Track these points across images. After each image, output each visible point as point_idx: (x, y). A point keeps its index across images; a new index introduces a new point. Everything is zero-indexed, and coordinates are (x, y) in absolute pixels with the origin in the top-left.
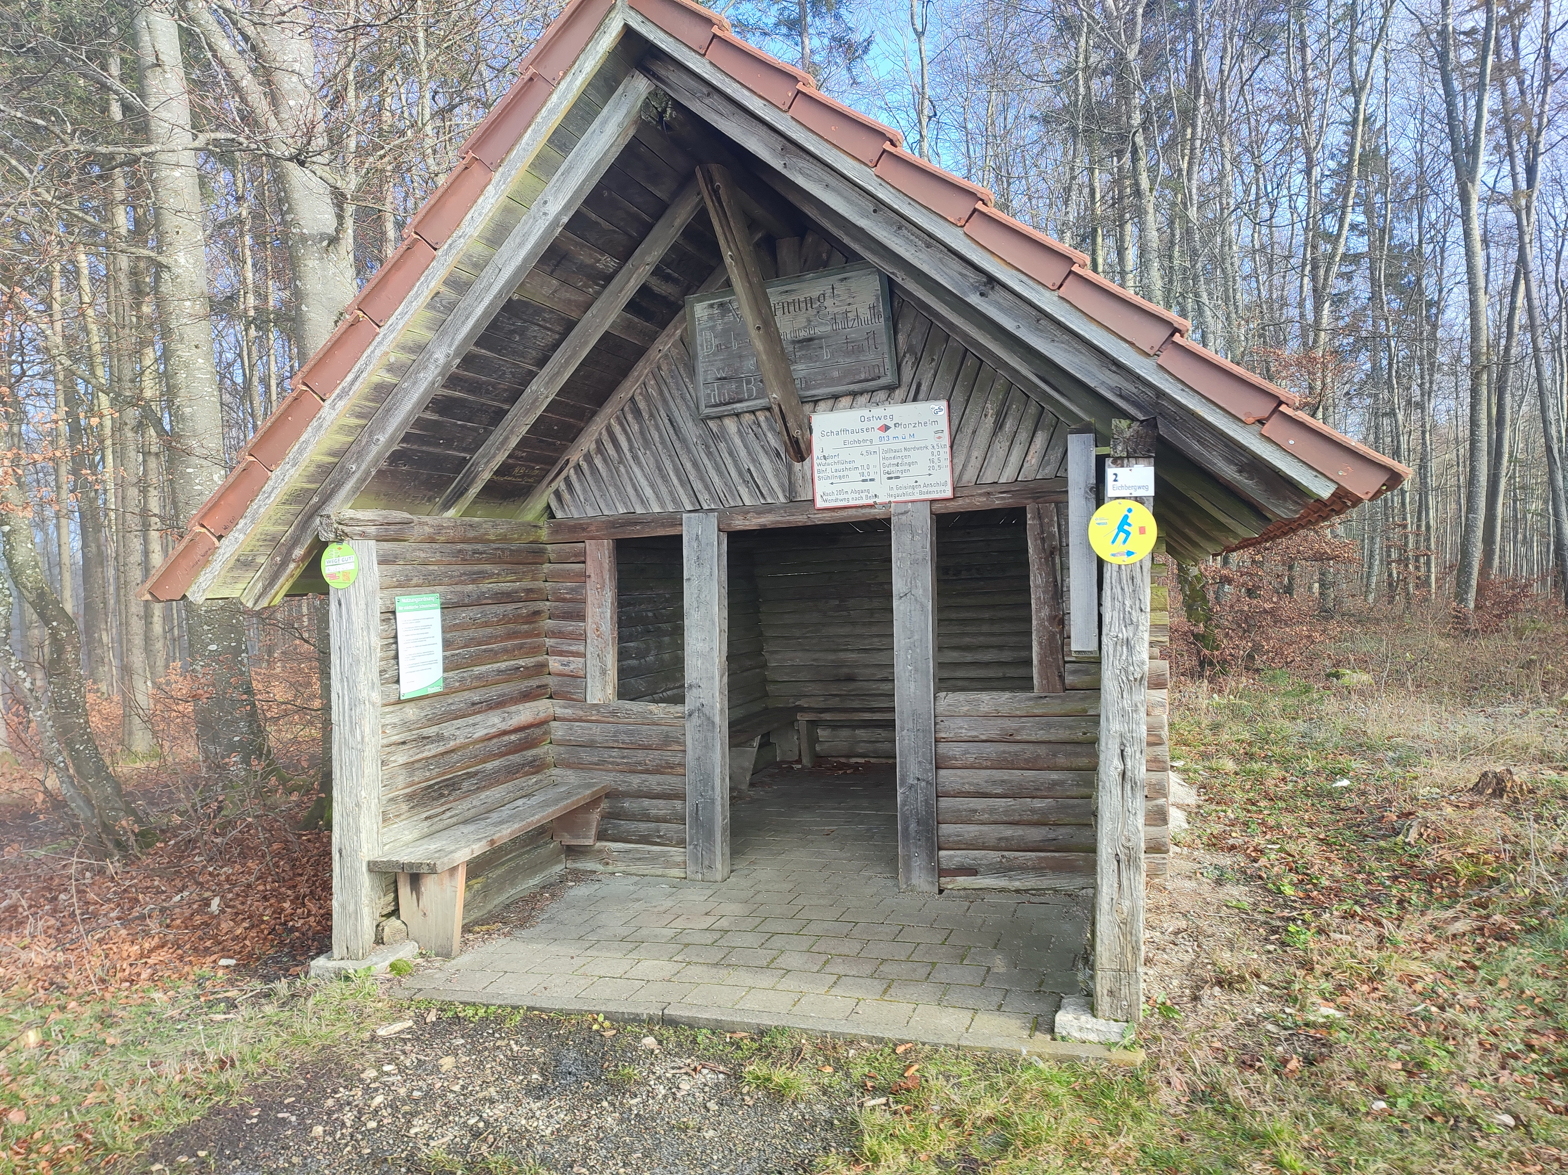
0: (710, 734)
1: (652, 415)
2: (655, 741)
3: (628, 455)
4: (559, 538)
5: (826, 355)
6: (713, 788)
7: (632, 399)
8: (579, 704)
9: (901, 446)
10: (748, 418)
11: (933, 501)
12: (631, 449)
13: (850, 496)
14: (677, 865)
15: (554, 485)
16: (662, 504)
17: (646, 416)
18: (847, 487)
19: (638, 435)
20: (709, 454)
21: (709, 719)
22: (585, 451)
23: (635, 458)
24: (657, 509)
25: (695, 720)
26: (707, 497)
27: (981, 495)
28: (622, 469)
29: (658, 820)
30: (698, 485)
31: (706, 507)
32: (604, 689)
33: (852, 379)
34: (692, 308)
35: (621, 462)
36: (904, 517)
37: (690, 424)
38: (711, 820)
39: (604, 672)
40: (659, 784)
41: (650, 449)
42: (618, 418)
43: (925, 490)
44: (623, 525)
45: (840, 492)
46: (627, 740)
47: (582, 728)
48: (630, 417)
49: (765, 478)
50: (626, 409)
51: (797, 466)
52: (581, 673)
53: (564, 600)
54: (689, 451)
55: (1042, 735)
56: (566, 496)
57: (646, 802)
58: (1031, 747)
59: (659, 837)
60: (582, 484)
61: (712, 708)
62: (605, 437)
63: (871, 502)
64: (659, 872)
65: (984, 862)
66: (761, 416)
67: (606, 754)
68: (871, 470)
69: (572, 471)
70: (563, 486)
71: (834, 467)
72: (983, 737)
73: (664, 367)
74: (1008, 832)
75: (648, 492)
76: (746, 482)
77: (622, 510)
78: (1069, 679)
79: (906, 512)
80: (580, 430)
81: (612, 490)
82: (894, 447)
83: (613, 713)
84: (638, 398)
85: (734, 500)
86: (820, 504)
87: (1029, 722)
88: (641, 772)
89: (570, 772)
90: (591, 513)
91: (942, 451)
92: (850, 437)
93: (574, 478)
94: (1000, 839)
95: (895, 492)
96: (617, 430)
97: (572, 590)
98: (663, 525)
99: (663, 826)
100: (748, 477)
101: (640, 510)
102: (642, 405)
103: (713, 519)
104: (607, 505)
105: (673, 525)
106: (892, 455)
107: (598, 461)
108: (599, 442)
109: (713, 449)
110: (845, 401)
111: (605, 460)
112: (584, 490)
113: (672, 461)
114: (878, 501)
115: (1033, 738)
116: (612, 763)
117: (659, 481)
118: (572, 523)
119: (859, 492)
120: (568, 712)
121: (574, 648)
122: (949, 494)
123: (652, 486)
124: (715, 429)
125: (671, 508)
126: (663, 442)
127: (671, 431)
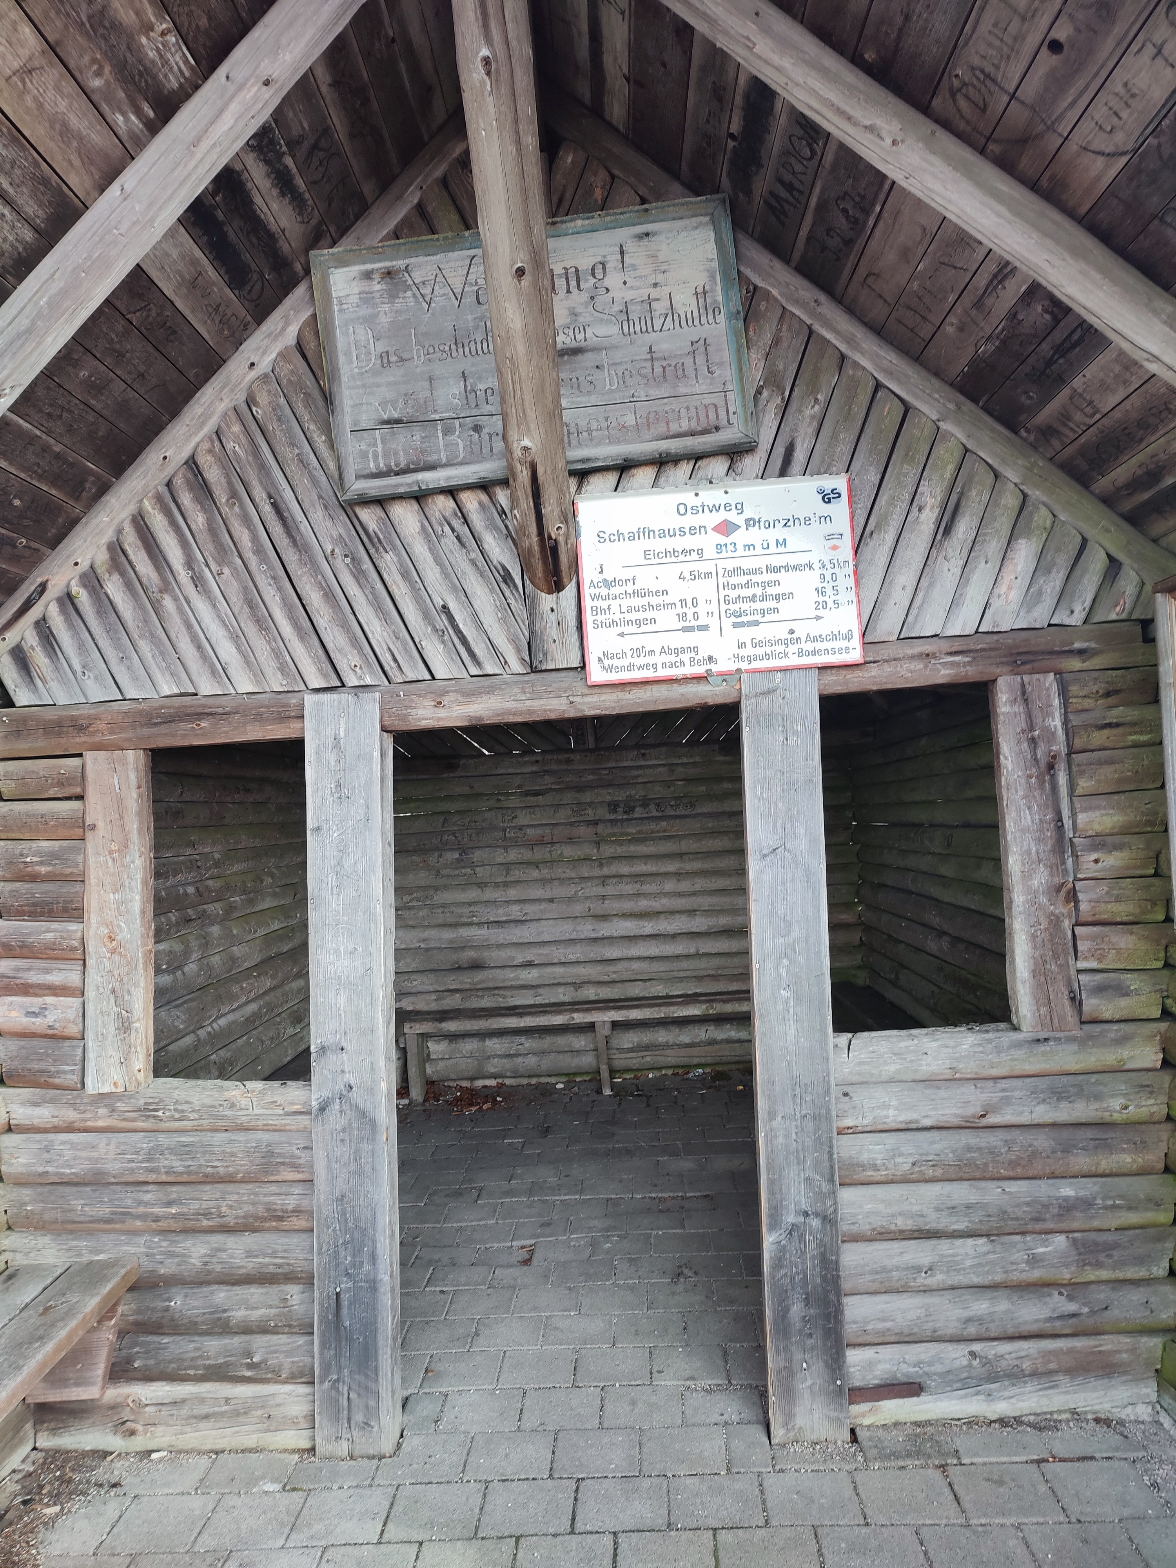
0: (365, 1147)
1: (234, 495)
2: (243, 1165)
3: (183, 575)
4: (23, 746)
5: (607, 380)
6: (373, 1258)
7: (192, 463)
8: (68, 1096)
9: (761, 562)
10: (443, 505)
11: (823, 669)
12: (189, 563)
13: (658, 659)
14: (292, 1423)
15: (12, 637)
16: (258, 674)
17: (221, 496)
18: (653, 642)
19: (204, 537)
20: (359, 575)
21: (363, 1114)
22: (84, 566)
23: (198, 581)
24: (244, 684)
25: (335, 1119)
26: (356, 660)
27: (912, 657)
28: (168, 603)
29: (247, 1330)
30: (334, 638)
31: (351, 680)
32: (125, 1062)
33: (662, 429)
34: (325, 279)
35: (165, 588)
36: (767, 701)
37: (318, 515)
38: (370, 1328)
39: (125, 1027)
40: (250, 1254)
41: (230, 564)
42: (159, 498)
43: (809, 647)
44: (171, 719)
45: (639, 651)
46: (178, 1165)
47: (73, 1146)
48: (186, 499)
49: (479, 624)
50: (179, 481)
51: (546, 600)
52: (74, 1030)
53: (33, 878)
54: (316, 570)
55: (1042, 1113)
56: (39, 658)
57: (221, 1295)
58: (1019, 1136)
59: (251, 1366)
60: (76, 634)
61: (371, 1091)
62: (131, 540)
63: (700, 670)
64: (251, 1441)
65: (938, 1368)
66: (471, 501)
67: (128, 1199)
68: (702, 609)
69: (53, 610)
70: (32, 640)
71: (626, 603)
72: (927, 1122)
73: (263, 398)
74: (981, 1306)
75: (227, 651)
76: (440, 634)
77: (167, 688)
78: (1090, 1004)
79: (770, 692)
80: (73, 523)
81: (144, 646)
82: (746, 564)
83: (147, 1111)
84: (206, 461)
85: (414, 667)
86: (596, 674)
87: (1018, 1090)
88: (211, 1231)
89: (45, 1241)
90: (96, 693)
91: (840, 573)
92: (659, 544)
93: (57, 622)
94: (968, 1320)
95: (749, 651)
96: (158, 522)
97: (53, 856)
98: (259, 718)
99: (260, 1342)
100: (442, 622)
101: (207, 687)
102: (213, 474)
103: (371, 705)
104: (135, 679)
105: (283, 718)
106: (743, 579)
107: (113, 587)
108: (117, 550)
109: (367, 565)
110: (645, 475)
111: (128, 585)
112: (81, 647)
113: (280, 589)
114: (715, 668)
115: (1024, 1119)
116: (143, 1217)
117: (251, 629)
118: (50, 714)
119: (677, 652)
120: (43, 1114)
121: (55, 978)
122: (855, 655)
123: (236, 638)
124: (372, 526)
125: (277, 683)
126: (259, 550)
127: (277, 529)
